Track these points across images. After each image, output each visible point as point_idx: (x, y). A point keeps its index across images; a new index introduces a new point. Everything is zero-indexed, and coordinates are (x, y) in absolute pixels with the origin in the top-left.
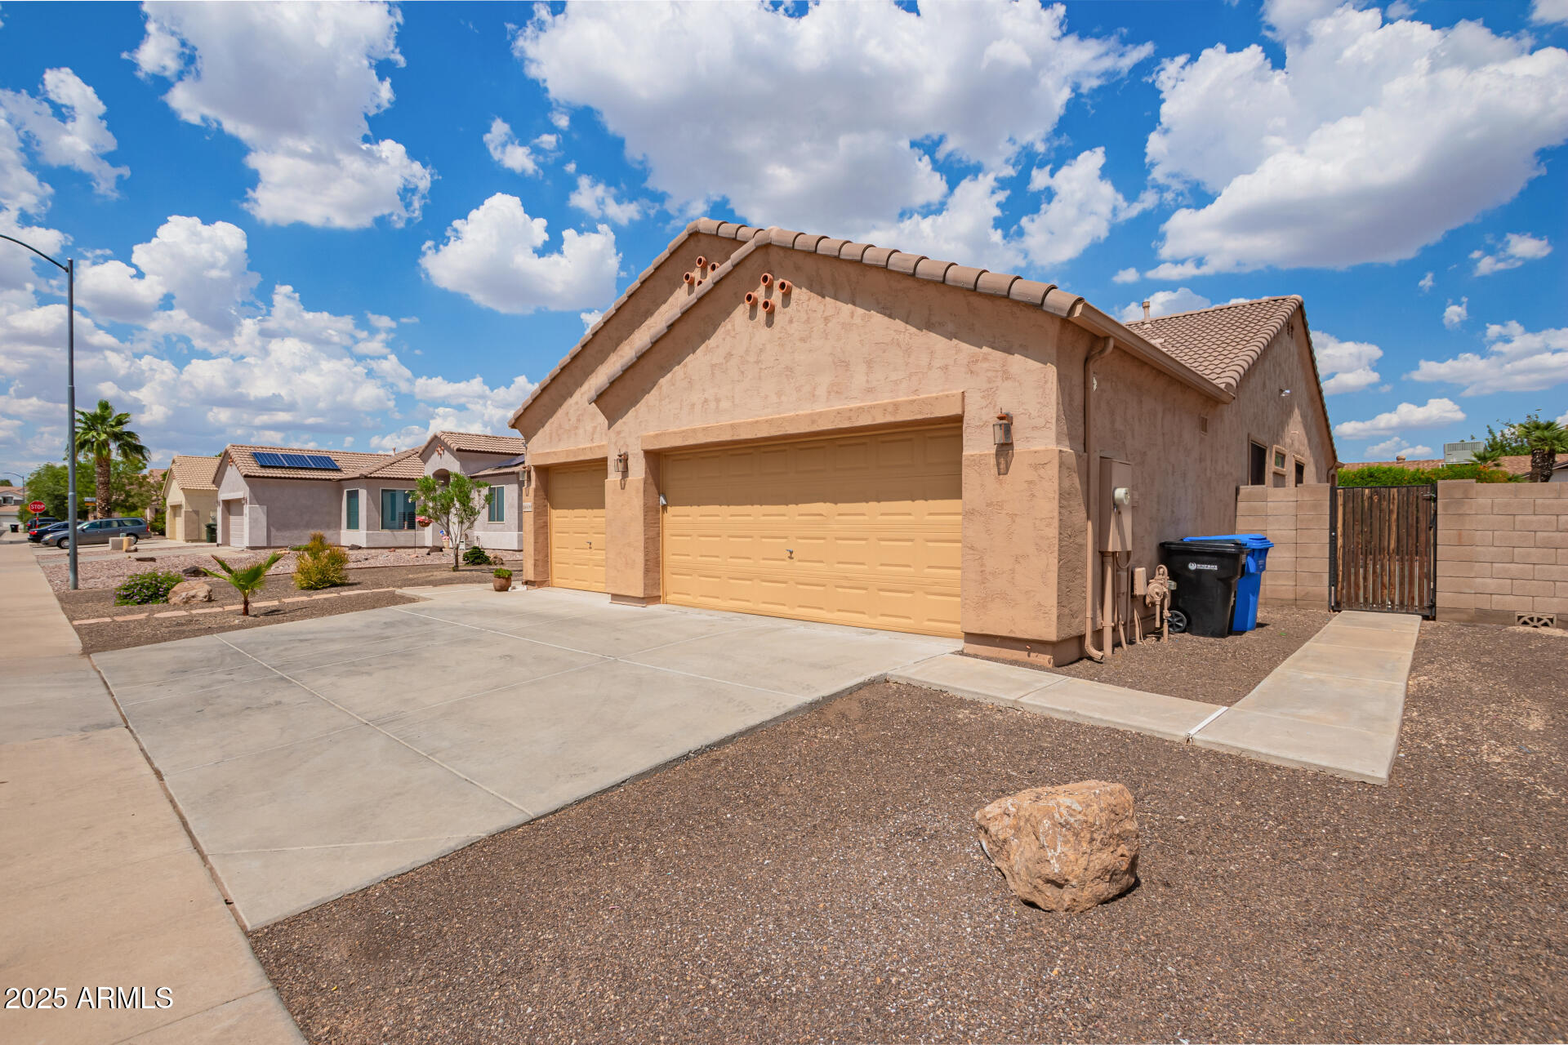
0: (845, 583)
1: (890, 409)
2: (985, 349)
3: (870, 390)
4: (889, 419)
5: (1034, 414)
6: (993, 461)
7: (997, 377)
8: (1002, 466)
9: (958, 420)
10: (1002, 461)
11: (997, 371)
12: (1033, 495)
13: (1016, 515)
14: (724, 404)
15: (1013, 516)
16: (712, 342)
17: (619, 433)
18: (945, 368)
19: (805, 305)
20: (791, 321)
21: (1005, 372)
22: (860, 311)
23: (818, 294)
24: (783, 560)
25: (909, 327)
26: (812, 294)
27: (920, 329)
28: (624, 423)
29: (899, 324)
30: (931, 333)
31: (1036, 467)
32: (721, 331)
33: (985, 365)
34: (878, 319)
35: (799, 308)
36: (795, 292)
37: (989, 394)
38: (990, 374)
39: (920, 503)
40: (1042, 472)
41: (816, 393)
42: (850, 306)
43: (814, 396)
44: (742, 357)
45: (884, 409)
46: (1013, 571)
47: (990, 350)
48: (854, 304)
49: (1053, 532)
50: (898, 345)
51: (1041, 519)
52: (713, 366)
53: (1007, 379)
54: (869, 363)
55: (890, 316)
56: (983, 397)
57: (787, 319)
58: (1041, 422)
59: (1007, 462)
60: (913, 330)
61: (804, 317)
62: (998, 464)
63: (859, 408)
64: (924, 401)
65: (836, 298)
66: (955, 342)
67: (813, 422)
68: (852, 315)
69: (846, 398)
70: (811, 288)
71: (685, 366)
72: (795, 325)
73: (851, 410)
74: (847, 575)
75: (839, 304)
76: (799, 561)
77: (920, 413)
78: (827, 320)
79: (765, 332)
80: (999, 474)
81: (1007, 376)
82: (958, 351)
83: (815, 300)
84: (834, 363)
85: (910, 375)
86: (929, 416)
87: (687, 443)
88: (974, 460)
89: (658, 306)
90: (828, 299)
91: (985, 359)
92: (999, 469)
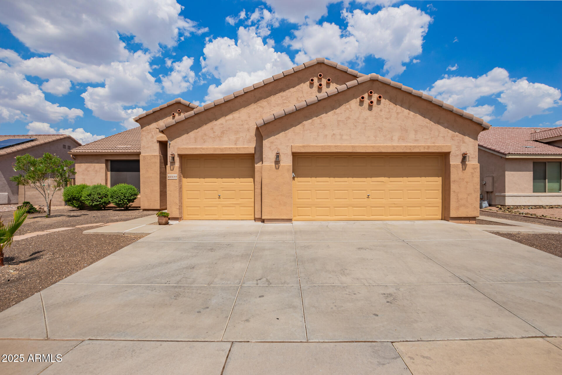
0: (393, 205)
1: (426, 147)
2: (457, 133)
3: (416, 140)
4: (426, 151)
5: (472, 154)
6: (461, 166)
7: (460, 142)
8: (464, 168)
9: (448, 153)
10: (464, 166)
11: (460, 140)
12: (473, 177)
13: (468, 182)
14: (345, 137)
15: (467, 182)
16: (338, 111)
17: (272, 143)
18: (444, 137)
19: (388, 106)
20: (381, 110)
21: (463, 141)
22: (412, 113)
23: (394, 103)
24: (365, 199)
25: (431, 122)
26: (391, 103)
27: (435, 123)
28: (277, 138)
29: (427, 120)
30: (439, 125)
31: (474, 169)
32: (343, 108)
33: (457, 138)
34: (419, 117)
35: (385, 107)
36: (383, 100)
37: (458, 147)
38: (458, 141)
39: (423, 178)
40: (475, 170)
41: (393, 138)
42: (408, 111)
43: (392, 139)
44: (355, 120)
45: (424, 147)
46: (467, 198)
47: (458, 134)
48: (409, 110)
49: (478, 187)
50: (427, 127)
51: (476, 183)
52: (339, 121)
53: (464, 143)
54: (416, 131)
55: (424, 117)
56: (457, 147)
57: (379, 109)
58: (474, 156)
59: (465, 167)
60: (433, 123)
61: (388, 110)
62: (463, 167)
63: (414, 146)
64: (438, 147)
65: (401, 106)
66: (447, 129)
67: (394, 149)
68: (409, 114)
69: (407, 142)
70: (390, 100)
71: (321, 118)
72: (383, 112)
73: (411, 146)
74: (395, 203)
75: (403, 109)
76: (372, 199)
77: (438, 150)
78: (398, 113)
79: (368, 112)
80: (463, 170)
81: (464, 142)
82: (448, 133)
83: (392, 105)
84: (401, 129)
85: (432, 138)
86: (441, 151)
87: (324, 151)
88: (455, 166)
89: (289, 88)
90: (398, 106)
91: (457, 136)
92: (463, 169)
